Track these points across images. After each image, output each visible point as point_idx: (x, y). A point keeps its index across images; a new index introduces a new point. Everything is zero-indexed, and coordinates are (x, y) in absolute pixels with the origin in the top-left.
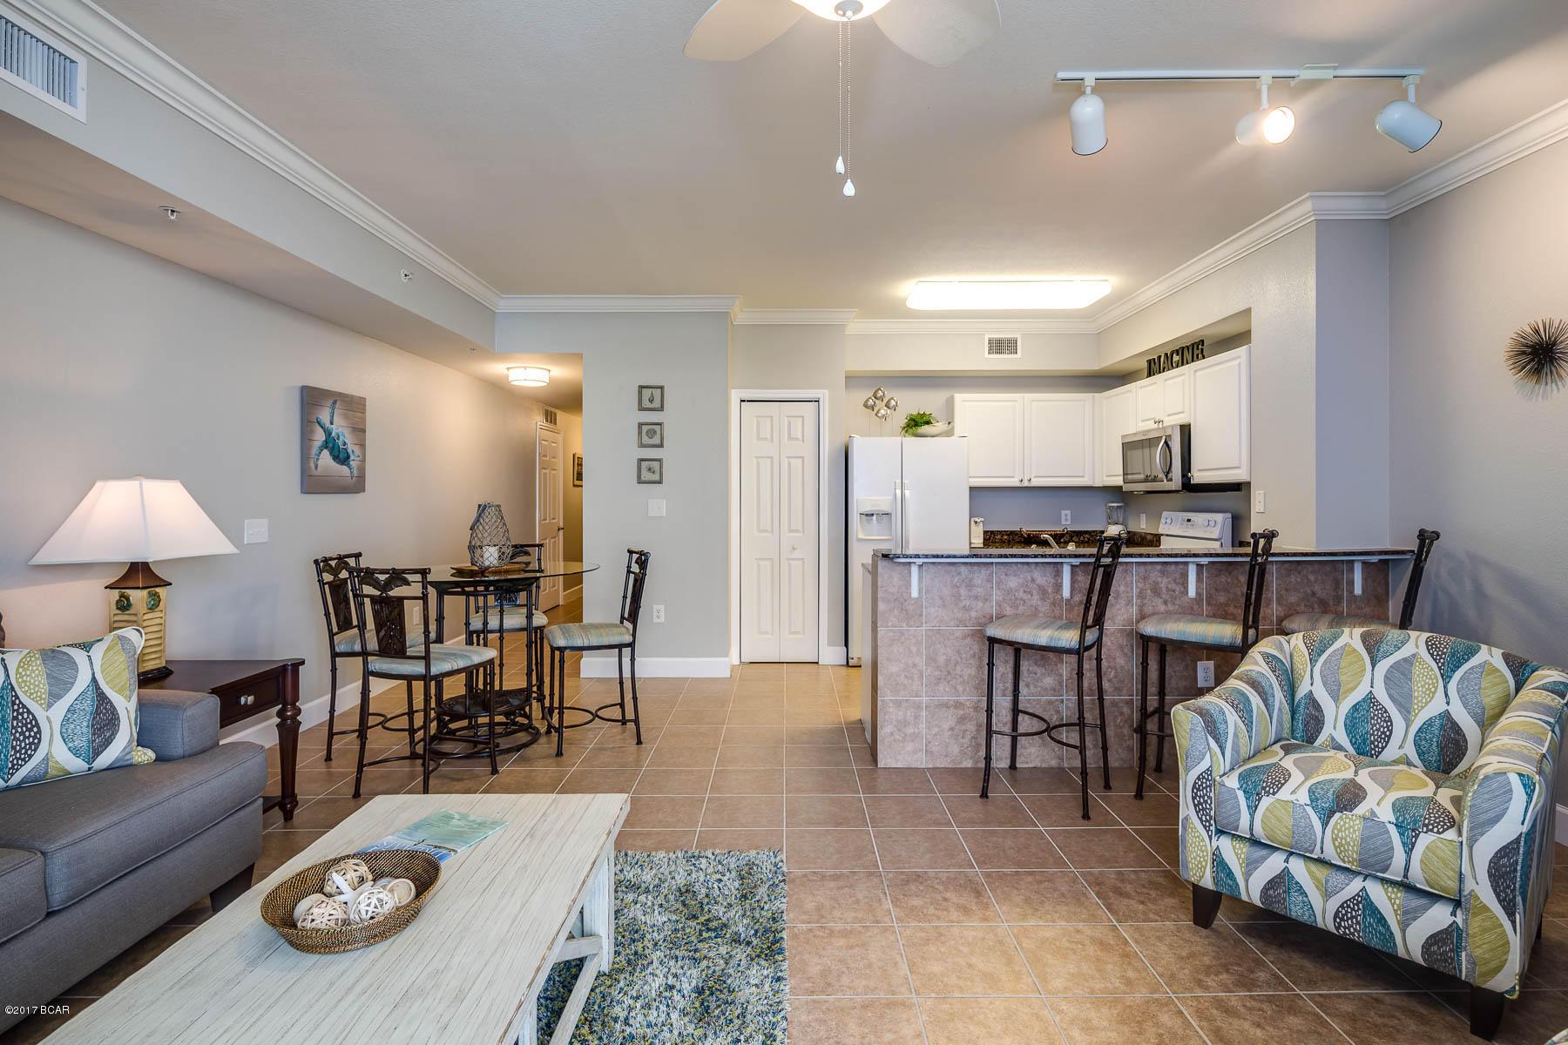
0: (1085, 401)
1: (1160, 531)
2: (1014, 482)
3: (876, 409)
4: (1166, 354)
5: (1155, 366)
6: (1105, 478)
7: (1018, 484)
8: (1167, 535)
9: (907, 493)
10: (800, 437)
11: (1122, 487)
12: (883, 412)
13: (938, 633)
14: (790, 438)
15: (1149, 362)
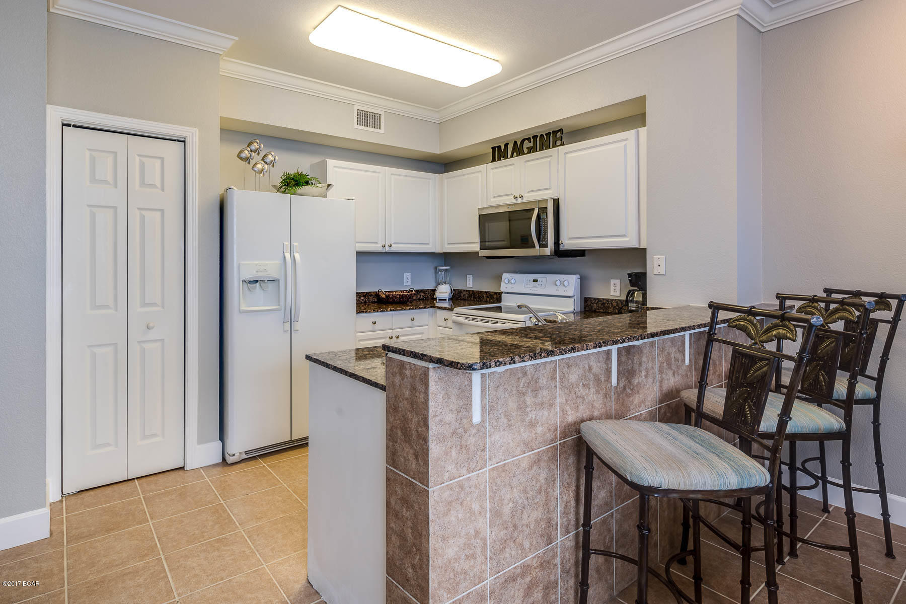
0: (430, 179)
1: (503, 289)
2: (377, 248)
3: (252, 162)
4: (515, 142)
5: (500, 152)
6: (446, 246)
7: (381, 250)
8: (508, 293)
9: (297, 256)
10: (159, 184)
11: (477, 253)
12: (259, 166)
13: (504, 470)
14: (143, 183)
15: (494, 148)
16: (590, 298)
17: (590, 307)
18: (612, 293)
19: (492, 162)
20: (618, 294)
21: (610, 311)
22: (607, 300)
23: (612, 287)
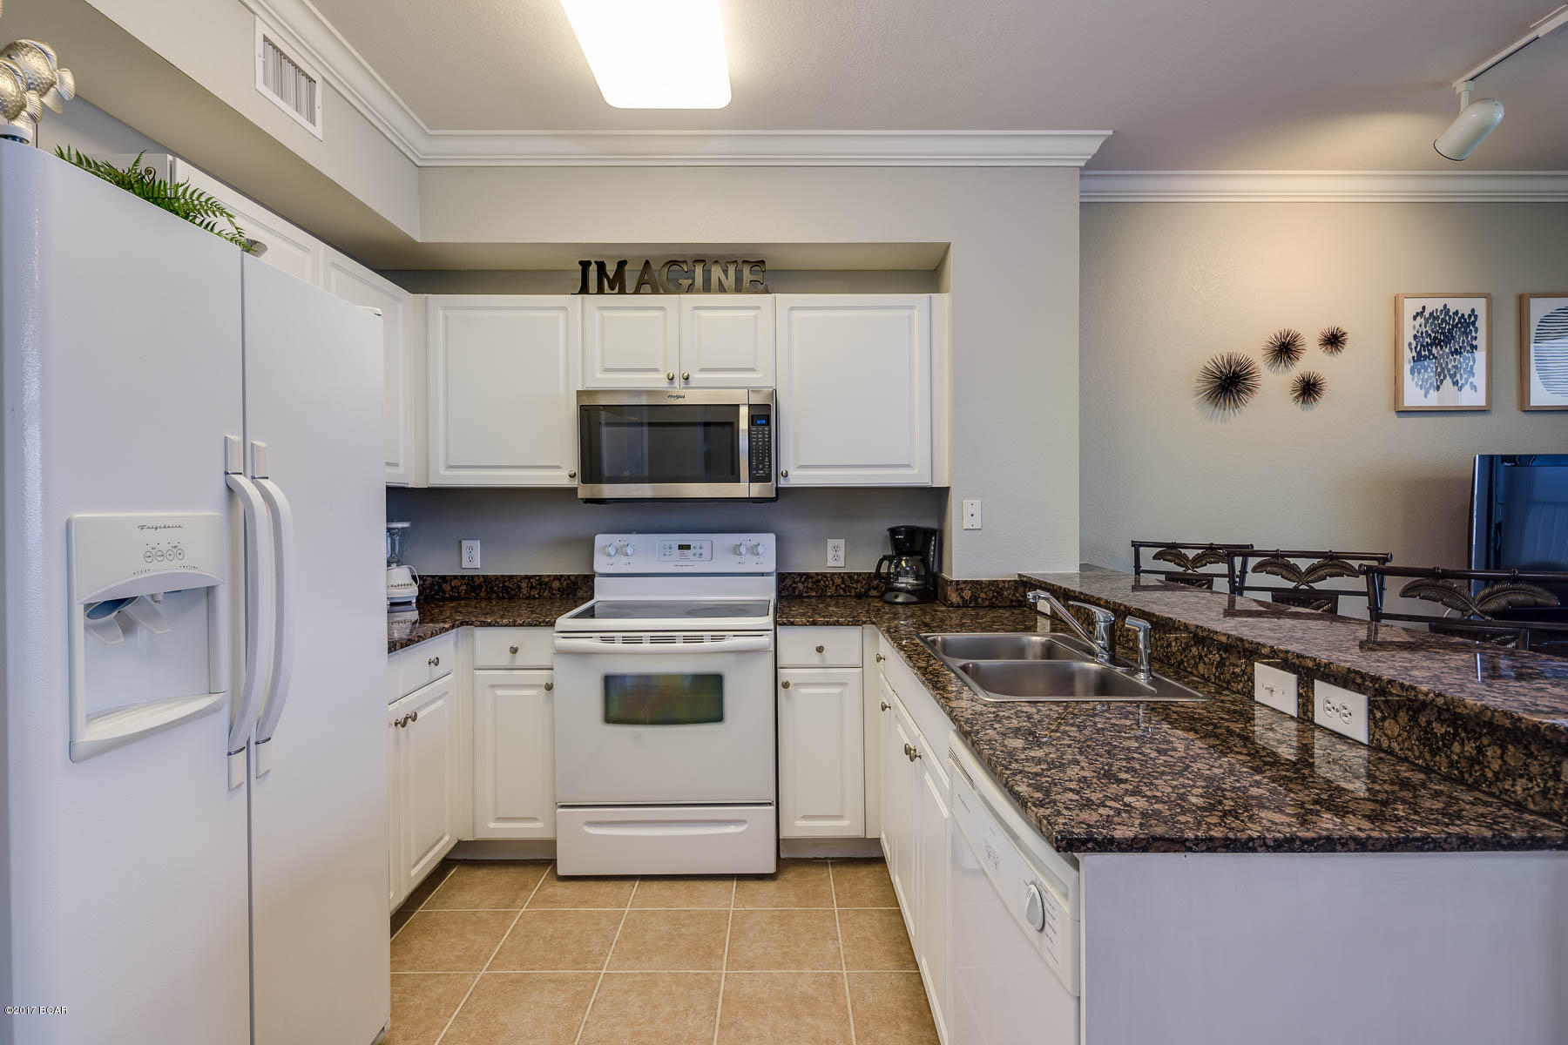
1: (599, 568)
4: (645, 264)
5: (602, 276)
6: (441, 472)
11: (575, 490)
15: (585, 265)
16: (790, 573)
17: (791, 589)
18: (831, 563)
19: (579, 293)
20: (841, 563)
21: (829, 594)
22: (824, 575)
23: (830, 553)
